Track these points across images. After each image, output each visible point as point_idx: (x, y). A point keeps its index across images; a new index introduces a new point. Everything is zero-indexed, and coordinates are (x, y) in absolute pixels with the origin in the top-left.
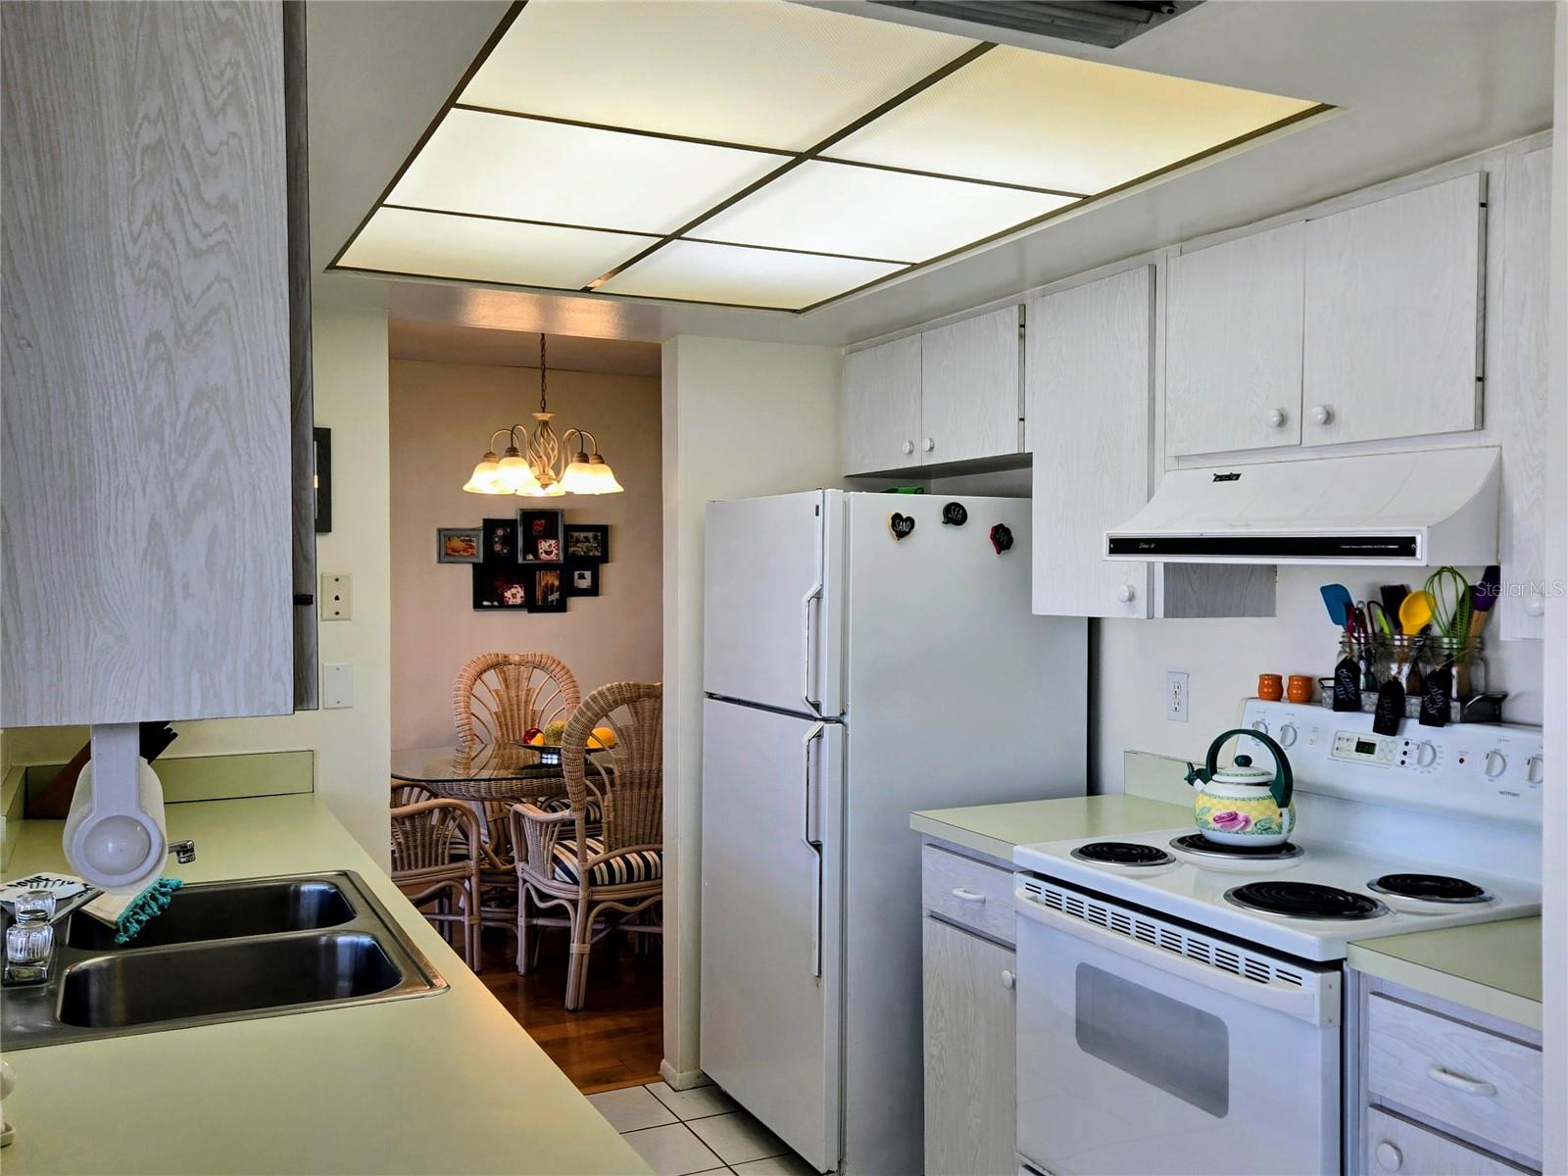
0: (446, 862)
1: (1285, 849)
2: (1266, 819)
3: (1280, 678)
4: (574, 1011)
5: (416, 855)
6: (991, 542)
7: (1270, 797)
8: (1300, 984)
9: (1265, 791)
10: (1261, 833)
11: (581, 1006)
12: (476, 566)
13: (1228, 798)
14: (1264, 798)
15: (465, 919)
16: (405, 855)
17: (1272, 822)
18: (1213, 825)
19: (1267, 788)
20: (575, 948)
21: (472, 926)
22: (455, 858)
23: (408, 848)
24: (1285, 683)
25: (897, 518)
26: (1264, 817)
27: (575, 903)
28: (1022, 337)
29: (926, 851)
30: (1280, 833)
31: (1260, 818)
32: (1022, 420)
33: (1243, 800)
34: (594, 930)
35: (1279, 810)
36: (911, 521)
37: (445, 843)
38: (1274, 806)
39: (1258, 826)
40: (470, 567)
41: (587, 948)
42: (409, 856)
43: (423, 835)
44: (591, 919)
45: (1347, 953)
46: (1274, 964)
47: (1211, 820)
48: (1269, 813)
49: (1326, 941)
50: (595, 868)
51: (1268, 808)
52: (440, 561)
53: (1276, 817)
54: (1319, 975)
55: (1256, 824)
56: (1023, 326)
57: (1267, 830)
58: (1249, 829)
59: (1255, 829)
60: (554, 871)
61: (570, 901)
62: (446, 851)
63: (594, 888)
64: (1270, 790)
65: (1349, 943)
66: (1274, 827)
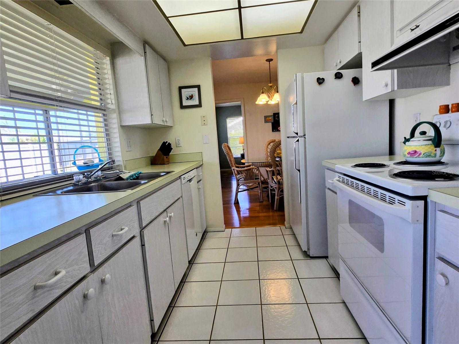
0: (254, 179)
1: (439, 163)
2: (428, 152)
3: (448, 105)
4: (276, 210)
5: (248, 178)
6: (352, 83)
7: (431, 144)
8: (405, 205)
9: (430, 142)
10: (426, 157)
11: (277, 209)
12: (272, 123)
13: (413, 146)
14: (428, 145)
15: (259, 191)
16: (246, 178)
17: (431, 153)
18: (407, 155)
19: (431, 141)
20: (276, 197)
21: (260, 192)
22: (256, 179)
23: (247, 177)
24: (450, 107)
25: (318, 79)
26: (428, 151)
27: (276, 188)
28: (359, 16)
29: (326, 171)
30: (435, 157)
31: (426, 152)
32: (360, 42)
33: (419, 146)
34: (280, 194)
35: (435, 149)
36: (323, 79)
37: (254, 176)
38: (433, 147)
39: (425, 155)
40: (271, 123)
41: (278, 197)
42: (247, 178)
43: (249, 174)
44: (279, 192)
45: (428, 194)
46: (397, 198)
47: (406, 154)
48: (430, 150)
49: (415, 188)
50: (280, 180)
51: (429, 148)
52: (265, 123)
53: (434, 152)
54: (412, 201)
55: (424, 154)
56: (359, 12)
57: (429, 156)
58: (421, 156)
59: (423, 156)
60: (272, 181)
61: (275, 187)
62: (254, 177)
63: (280, 185)
64: (432, 142)
65: (429, 189)
66: (432, 155)
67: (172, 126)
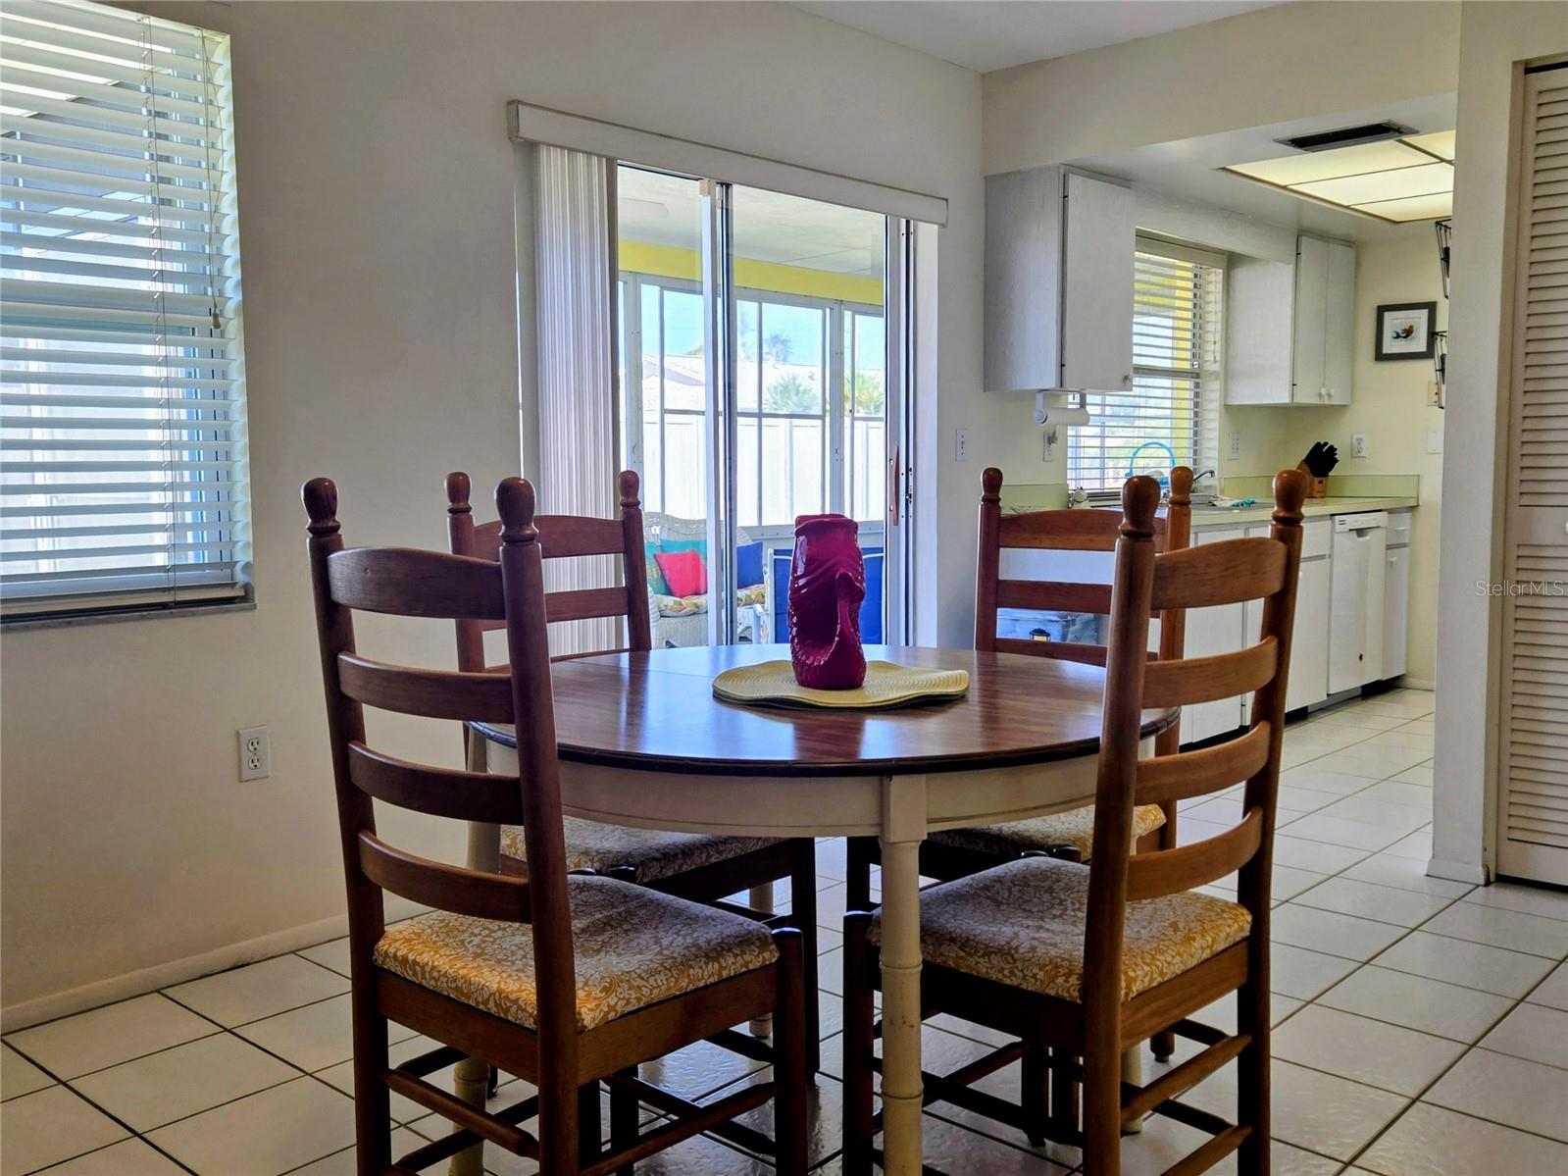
67: (1345, 406)
